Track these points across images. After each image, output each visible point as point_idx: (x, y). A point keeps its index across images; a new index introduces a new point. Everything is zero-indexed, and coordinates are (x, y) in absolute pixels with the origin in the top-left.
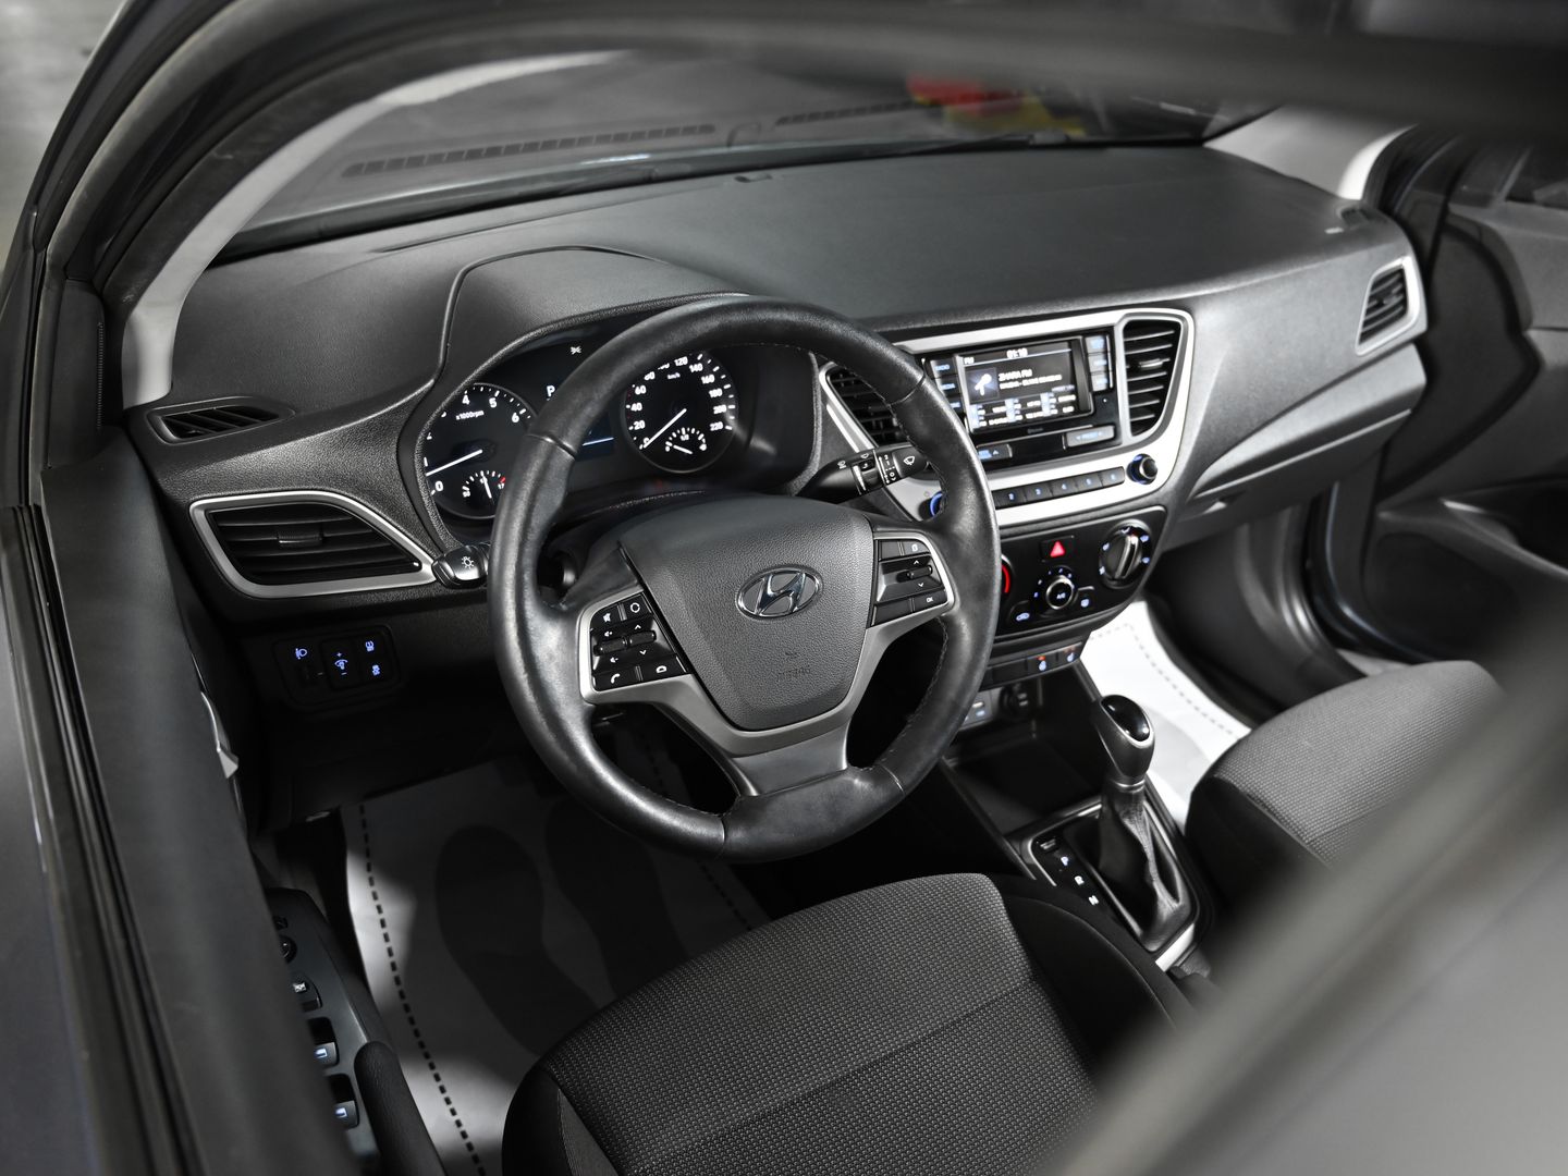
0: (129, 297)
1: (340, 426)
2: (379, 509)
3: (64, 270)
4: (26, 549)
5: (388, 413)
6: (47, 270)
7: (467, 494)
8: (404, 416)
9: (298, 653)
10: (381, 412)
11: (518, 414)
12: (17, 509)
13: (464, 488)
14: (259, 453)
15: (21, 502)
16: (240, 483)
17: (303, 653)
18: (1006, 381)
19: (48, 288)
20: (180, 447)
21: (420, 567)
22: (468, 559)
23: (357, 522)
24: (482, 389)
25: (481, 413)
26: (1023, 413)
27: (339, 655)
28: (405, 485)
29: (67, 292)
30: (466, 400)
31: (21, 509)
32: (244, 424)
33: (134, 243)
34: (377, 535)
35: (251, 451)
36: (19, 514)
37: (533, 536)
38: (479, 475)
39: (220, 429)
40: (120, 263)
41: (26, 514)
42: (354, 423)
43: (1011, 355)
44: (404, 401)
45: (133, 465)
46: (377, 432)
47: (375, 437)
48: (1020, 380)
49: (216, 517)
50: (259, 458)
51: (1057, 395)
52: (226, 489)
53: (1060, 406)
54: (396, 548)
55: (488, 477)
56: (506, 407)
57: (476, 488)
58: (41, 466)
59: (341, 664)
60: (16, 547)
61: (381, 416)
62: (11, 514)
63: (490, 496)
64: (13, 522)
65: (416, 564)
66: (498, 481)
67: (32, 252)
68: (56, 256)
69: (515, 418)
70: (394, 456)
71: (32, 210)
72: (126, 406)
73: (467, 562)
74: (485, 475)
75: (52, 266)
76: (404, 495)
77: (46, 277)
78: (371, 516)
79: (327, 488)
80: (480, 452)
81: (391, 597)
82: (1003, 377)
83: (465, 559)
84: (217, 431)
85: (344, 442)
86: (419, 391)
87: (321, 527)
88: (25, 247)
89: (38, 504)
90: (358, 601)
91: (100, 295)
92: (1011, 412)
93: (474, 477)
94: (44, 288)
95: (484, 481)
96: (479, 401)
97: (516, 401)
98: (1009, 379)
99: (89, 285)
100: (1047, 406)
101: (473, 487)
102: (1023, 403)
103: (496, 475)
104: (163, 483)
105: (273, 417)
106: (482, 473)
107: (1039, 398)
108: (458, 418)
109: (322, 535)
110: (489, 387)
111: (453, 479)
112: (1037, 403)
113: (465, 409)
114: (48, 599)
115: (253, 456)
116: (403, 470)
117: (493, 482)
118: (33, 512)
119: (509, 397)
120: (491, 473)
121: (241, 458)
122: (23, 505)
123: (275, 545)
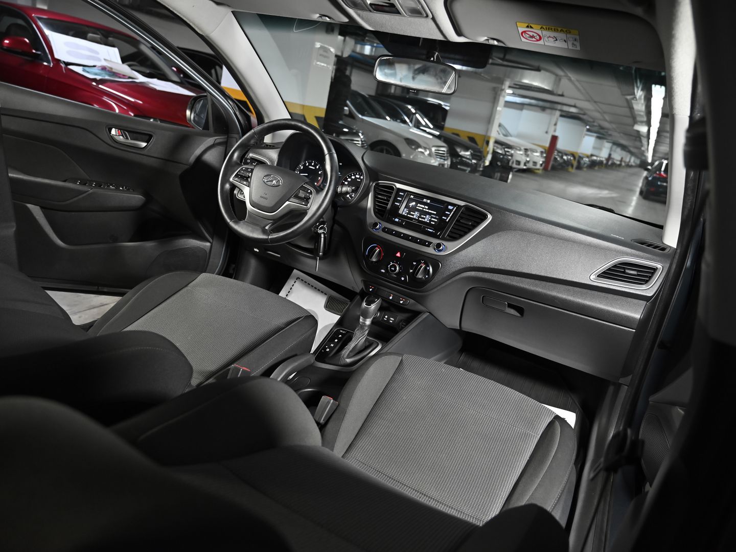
18: (419, 207)
26: (419, 217)
43: (425, 200)
48: (423, 208)
51: (432, 217)
53: (431, 221)
82: (419, 205)
92: (416, 215)
98: (420, 207)
100: (427, 219)
102: (420, 215)
107: (426, 216)
112: (425, 217)
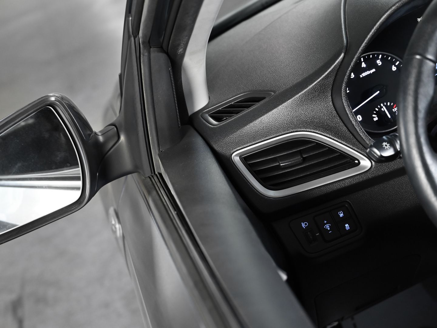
0: (180, 50)
1: (298, 93)
2: (330, 134)
3: (149, 43)
4: (159, 192)
5: (323, 79)
6: (141, 46)
7: (376, 119)
8: (331, 80)
9: (303, 225)
10: (319, 80)
11: (395, 66)
12: (151, 176)
13: (374, 116)
14: (260, 119)
15: (152, 173)
16: (254, 138)
17: (306, 224)
19: (143, 55)
20: (220, 127)
21: (359, 163)
22: (386, 143)
23: (319, 145)
24: (371, 56)
25: (374, 70)
27: (325, 222)
28: (340, 118)
29: (152, 55)
30: (364, 65)
31: (152, 176)
32: (248, 107)
33: (178, 15)
34: (331, 150)
35: (256, 119)
36: (152, 179)
37: (422, 115)
38: (380, 106)
39: (237, 113)
40: (174, 30)
41: (155, 178)
42: (306, 90)
44: (330, 70)
45: (199, 142)
46: (320, 91)
47: (318, 95)
49: (245, 159)
50: (261, 122)
52: (248, 143)
54: (343, 155)
55: (386, 106)
56: (387, 63)
57: (381, 114)
58: (157, 151)
59: (327, 227)
60: (154, 193)
61: (319, 82)
62: (149, 179)
63: (389, 116)
64: (151, 182)
65: (357, 162)
66: (392, 107)
67: (133, 39)
68: (144, 36)
69: (394, 68)
70: (331, 103)
71: (129, 17)
72: (190, 113)
73: (386, 146)
74: (384, 105)
75: (143, 43)
76: (341, 124)
77: (141, 50)
78: (326, 140)
79: (299, 130)
80: (378, 92)
81: (347, 183)
83: (384, 144)
84: (236, 114)
85: (302, 101)
86: (337, 62)
87: (300, 153)
88: (129, 37)
89: (160, 172)
90: (329, 190)
91: (167, 54)
93: (378, 108)
94: (142, 56)
95: (384, 109)
96: (371, 64)
97: (392, 58)
99: (162, 49)
101: (378, 114)
103: (390, 104)
104: (216, 147)
105: (264, 98)
106: (382, 105)
108: (361, 76)
109: (302, 156)
110: (375, 54)
111: (366, 112)
113: (365, 70)
114: (175, 210)
115: (257, 122)
116: (338, 110)
117: (389, 109)
118: (158, 175)
119: (388, 56)
120: (387, 104)
121: (251, 124)
122: (153, 174)
123: (278, 168)
